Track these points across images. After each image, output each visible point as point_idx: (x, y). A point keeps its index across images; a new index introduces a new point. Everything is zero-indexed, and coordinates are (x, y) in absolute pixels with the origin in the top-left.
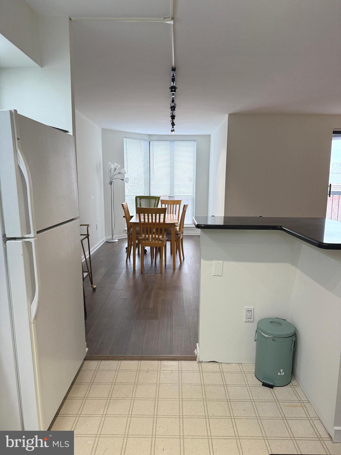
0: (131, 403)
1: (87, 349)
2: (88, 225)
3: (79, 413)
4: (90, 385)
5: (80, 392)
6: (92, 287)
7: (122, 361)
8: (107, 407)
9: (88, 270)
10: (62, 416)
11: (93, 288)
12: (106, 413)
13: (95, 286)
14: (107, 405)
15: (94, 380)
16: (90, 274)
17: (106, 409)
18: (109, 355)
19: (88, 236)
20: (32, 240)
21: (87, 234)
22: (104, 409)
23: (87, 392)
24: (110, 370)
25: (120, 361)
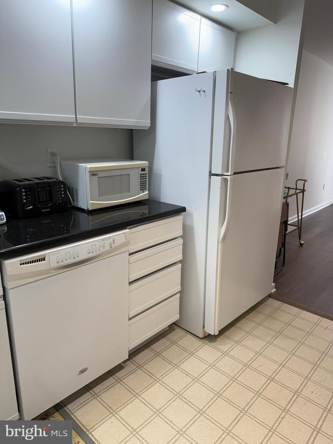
0: (297, 345)
1: (275, 290)
2: (305, 180)
3: (250, 332)
4: (267, 317)
5: (256, 318)
6: (299, 242)
7: (304, 311)
8: (274, 338)
9: (298, 225)
10: (237, 328)
11: (301, 244)
12: (273, 342)
13: (303, 242)
14: (275, 337)
15: (271, 315)
16: (300, 229)
17: (273, 339)
18: (293, 302)
19: (303, 191)
20: (228, 178)
21: (302, 189)
22: (272, 339)
23: (262, 320)
24: (290, 313)
25: (302, 310)
